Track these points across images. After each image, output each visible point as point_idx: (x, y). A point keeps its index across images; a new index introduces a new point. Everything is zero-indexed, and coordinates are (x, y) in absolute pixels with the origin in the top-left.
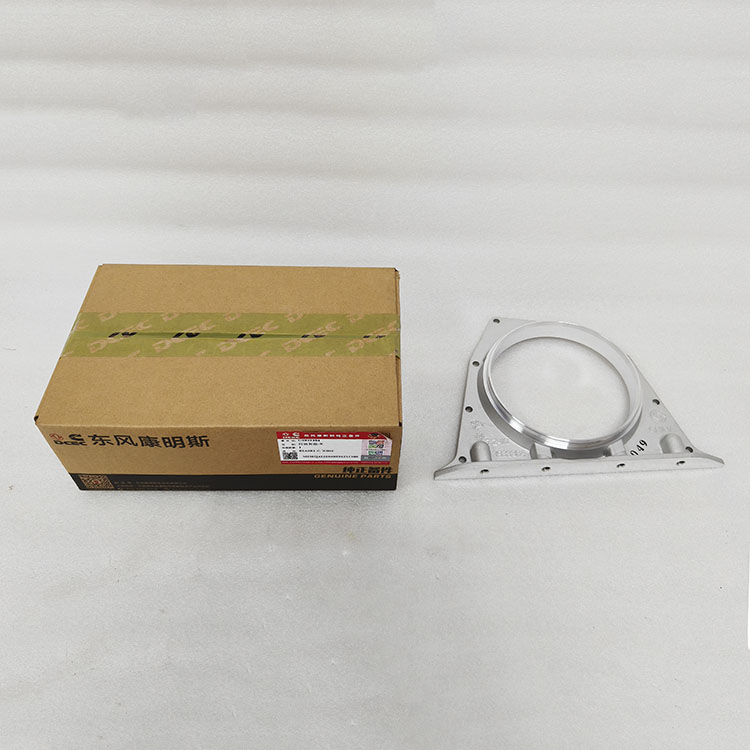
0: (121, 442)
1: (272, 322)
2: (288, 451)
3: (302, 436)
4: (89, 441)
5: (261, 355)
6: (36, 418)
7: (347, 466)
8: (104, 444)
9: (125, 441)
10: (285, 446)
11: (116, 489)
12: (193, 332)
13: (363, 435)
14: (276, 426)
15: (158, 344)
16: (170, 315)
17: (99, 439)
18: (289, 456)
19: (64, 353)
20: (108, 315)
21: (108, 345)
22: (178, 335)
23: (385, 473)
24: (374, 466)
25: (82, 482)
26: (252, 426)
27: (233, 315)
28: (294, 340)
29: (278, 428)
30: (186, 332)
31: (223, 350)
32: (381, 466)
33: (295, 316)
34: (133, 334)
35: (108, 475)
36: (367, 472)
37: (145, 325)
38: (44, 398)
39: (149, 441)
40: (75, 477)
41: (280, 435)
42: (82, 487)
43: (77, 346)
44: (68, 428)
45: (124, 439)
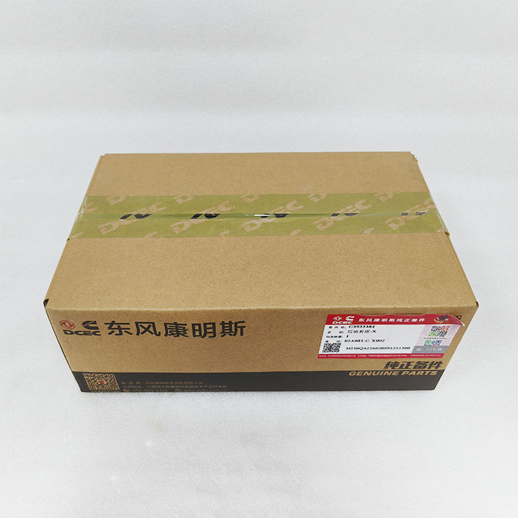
0: (142, 330)
1: (295, 202)
2: (332, 341)
3: (356, 322)
4: (104, 330)
5: (292, 234)
6: (46, 302)
7: (392, 360)
8: (121, 334)
9: (147, 330)
10: (331, 333)
11: (121, 391)
12: (213, 213)
13: (429, 318)
14: (328, 307)
15: (175, 225)
16: (184, 198)
17: (116, 327)
18: (330, 347)
19: (72, 234)
20: (118, 198)
21: (121, 226)
22: (196, 216)
23: (432, 368)
24: (422, 360)
25: (85, 382)
26: (300, 307)
27: (251, 197)
28: (326, 219)
29: (329, 310)
30: (204, 212)
31: (248, 229)
32: (430, 360)
33: (318, 196)
34: (147, 215)
35: (116, 374)
36: (412, 367)
37: (158, 207)
38: (53, 280)
39: (175, 329)
40: (79, 376)
41: (330, 320)
42: (84, 388)
43: (86, 227)
44: (84, 313)
45: (145, 326)
